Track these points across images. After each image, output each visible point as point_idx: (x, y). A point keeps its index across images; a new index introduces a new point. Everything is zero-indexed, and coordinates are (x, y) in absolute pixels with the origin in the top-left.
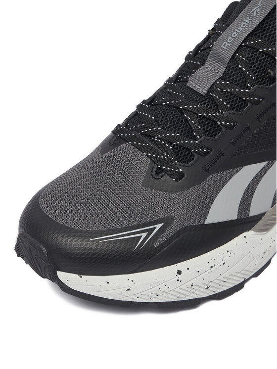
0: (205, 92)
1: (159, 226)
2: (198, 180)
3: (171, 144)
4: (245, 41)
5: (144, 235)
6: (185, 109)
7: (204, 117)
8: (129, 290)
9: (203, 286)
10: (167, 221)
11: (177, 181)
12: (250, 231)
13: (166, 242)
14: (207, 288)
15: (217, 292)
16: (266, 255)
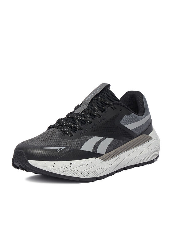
0: (81, 112)
1: (64, 148)
2: (78, 137)
3: (69, 126)
4: (94, 97)
5: (59, 149)
6: (74, 118)
7: (81, 119)
8: (53, 167)
9: (80, 172)
10: (67, 147)
11: (70, 136)
12: (98, 158)
13: (66, 152)
14: (82, 173)
15: (86, 177)
16: (104, 170)
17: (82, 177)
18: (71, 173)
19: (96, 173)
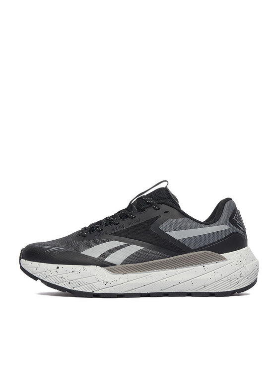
5: (53, 249)
8: (37, 269)
9: (67, 280)
14: (69, 283)
15: (75, 289)
16: (108, 285)
17: (69, 289)
18: (55, 280)
19: (93, 287)
